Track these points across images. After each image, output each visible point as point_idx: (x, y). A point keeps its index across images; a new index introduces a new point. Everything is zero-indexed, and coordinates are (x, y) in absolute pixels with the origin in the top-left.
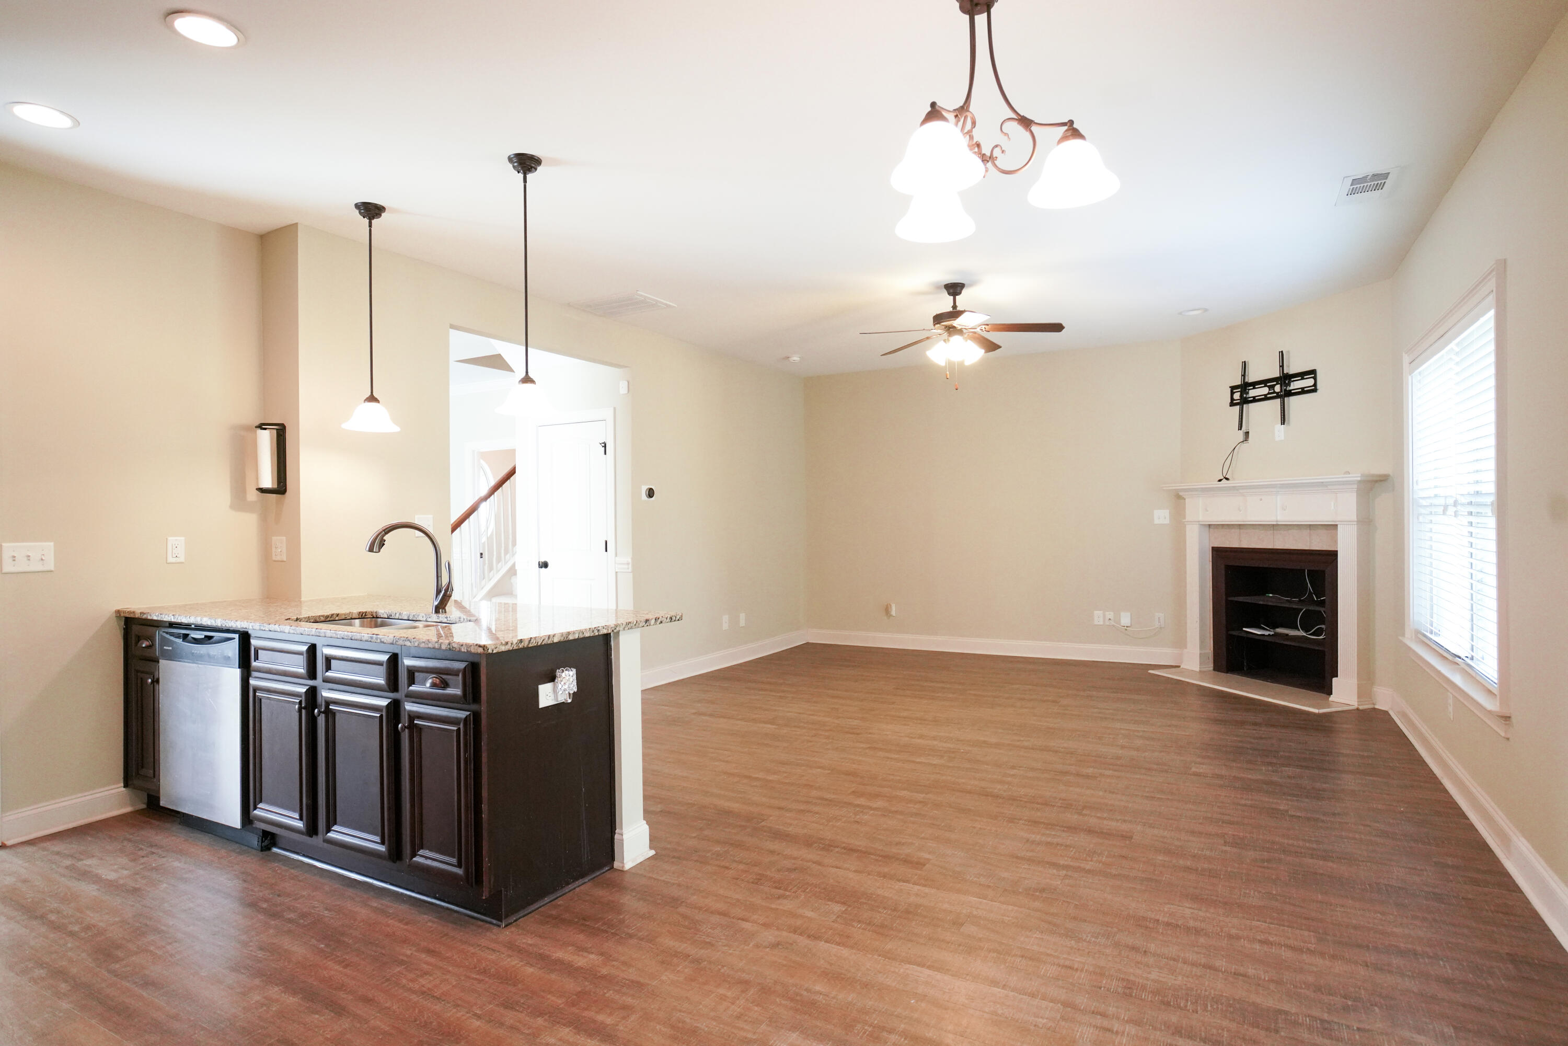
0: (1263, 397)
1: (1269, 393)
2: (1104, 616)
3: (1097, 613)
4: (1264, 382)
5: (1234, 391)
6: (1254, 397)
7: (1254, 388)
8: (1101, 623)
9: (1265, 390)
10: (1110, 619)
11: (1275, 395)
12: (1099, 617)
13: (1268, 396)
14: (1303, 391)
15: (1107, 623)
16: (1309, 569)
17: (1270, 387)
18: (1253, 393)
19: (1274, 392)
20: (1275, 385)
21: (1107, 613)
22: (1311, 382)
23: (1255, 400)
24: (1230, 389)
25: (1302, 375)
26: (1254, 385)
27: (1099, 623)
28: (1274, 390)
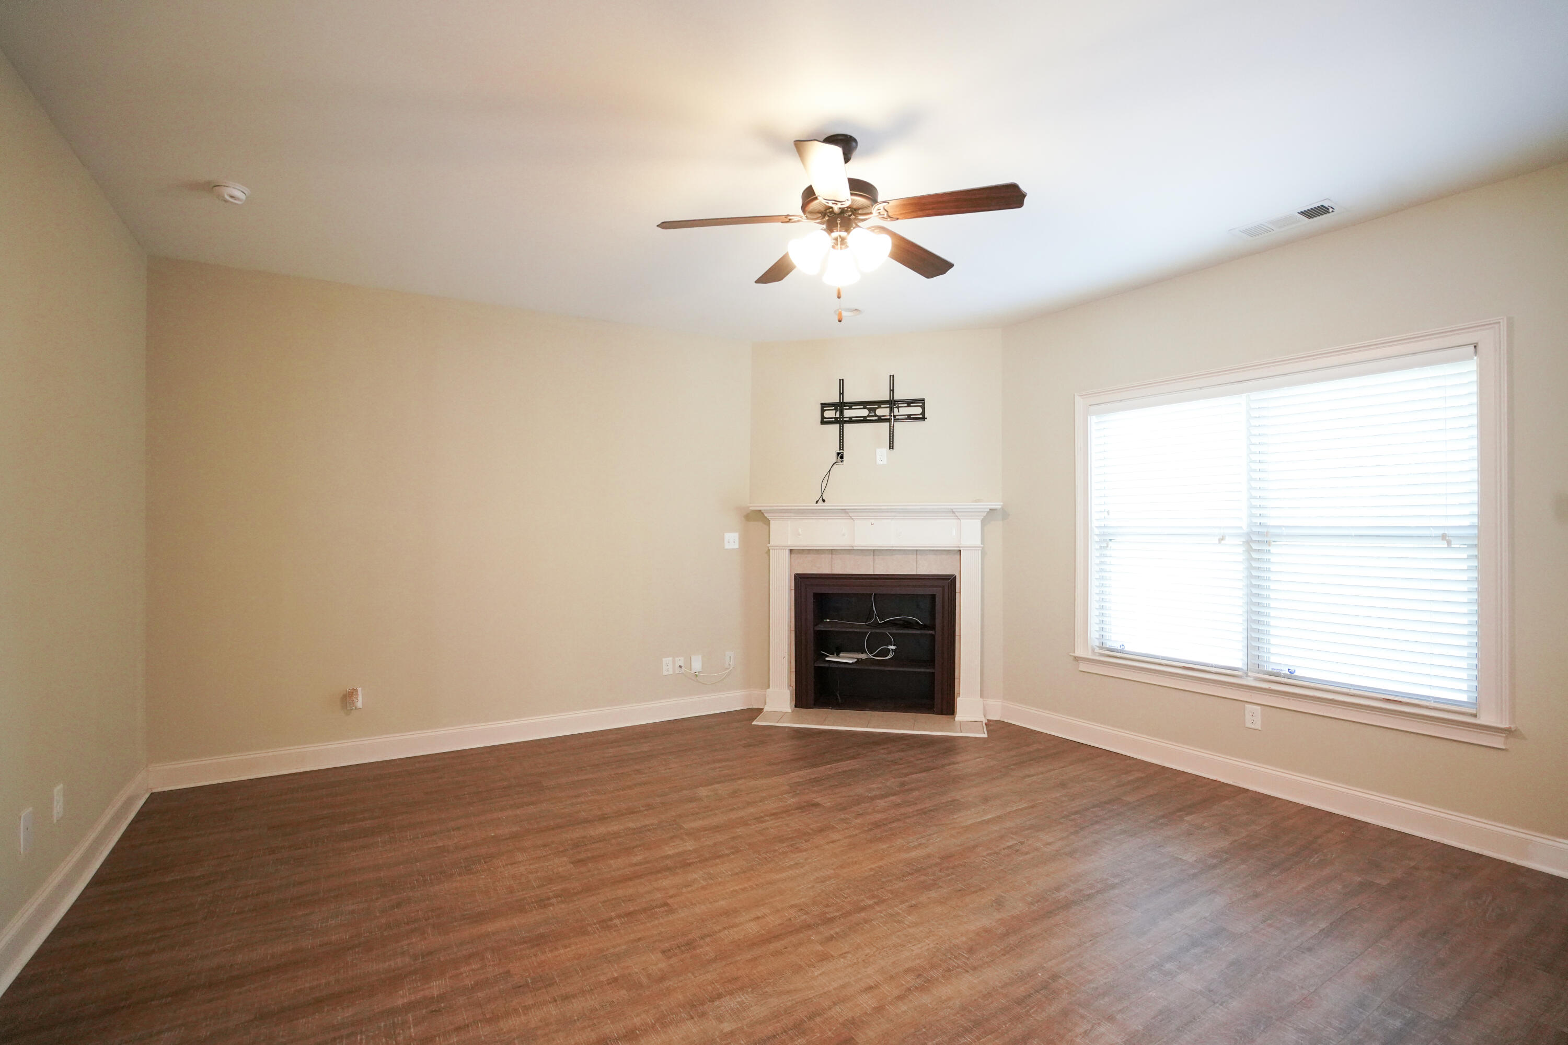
0: (862, 418)
1: (869, 416)
2: (674, 662)
3: (667, 661)
4: (864, 404)
5: (825, 408)
6: (850, 418)
7: (850, 408)
8: (671, 672)
9: (865, 413)
10: (680, 667)
11: (877, 418)
12: (668, 666)
13: (867, 418)
14: (909, 418)
15: (677, 672)
16: (875, 593)
17: (870, 410)
18: (848, 413)
19: (876, 416)
20: (876, 408)
21: (677, 659)
22: (918, 410)
23: (851, 421)
24: (820, 406)
25: (909, 403)
26: (851, 405)
27: (668, 673)
28: (875, 413)
